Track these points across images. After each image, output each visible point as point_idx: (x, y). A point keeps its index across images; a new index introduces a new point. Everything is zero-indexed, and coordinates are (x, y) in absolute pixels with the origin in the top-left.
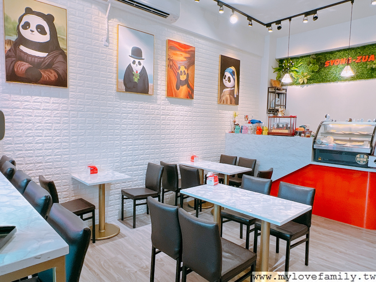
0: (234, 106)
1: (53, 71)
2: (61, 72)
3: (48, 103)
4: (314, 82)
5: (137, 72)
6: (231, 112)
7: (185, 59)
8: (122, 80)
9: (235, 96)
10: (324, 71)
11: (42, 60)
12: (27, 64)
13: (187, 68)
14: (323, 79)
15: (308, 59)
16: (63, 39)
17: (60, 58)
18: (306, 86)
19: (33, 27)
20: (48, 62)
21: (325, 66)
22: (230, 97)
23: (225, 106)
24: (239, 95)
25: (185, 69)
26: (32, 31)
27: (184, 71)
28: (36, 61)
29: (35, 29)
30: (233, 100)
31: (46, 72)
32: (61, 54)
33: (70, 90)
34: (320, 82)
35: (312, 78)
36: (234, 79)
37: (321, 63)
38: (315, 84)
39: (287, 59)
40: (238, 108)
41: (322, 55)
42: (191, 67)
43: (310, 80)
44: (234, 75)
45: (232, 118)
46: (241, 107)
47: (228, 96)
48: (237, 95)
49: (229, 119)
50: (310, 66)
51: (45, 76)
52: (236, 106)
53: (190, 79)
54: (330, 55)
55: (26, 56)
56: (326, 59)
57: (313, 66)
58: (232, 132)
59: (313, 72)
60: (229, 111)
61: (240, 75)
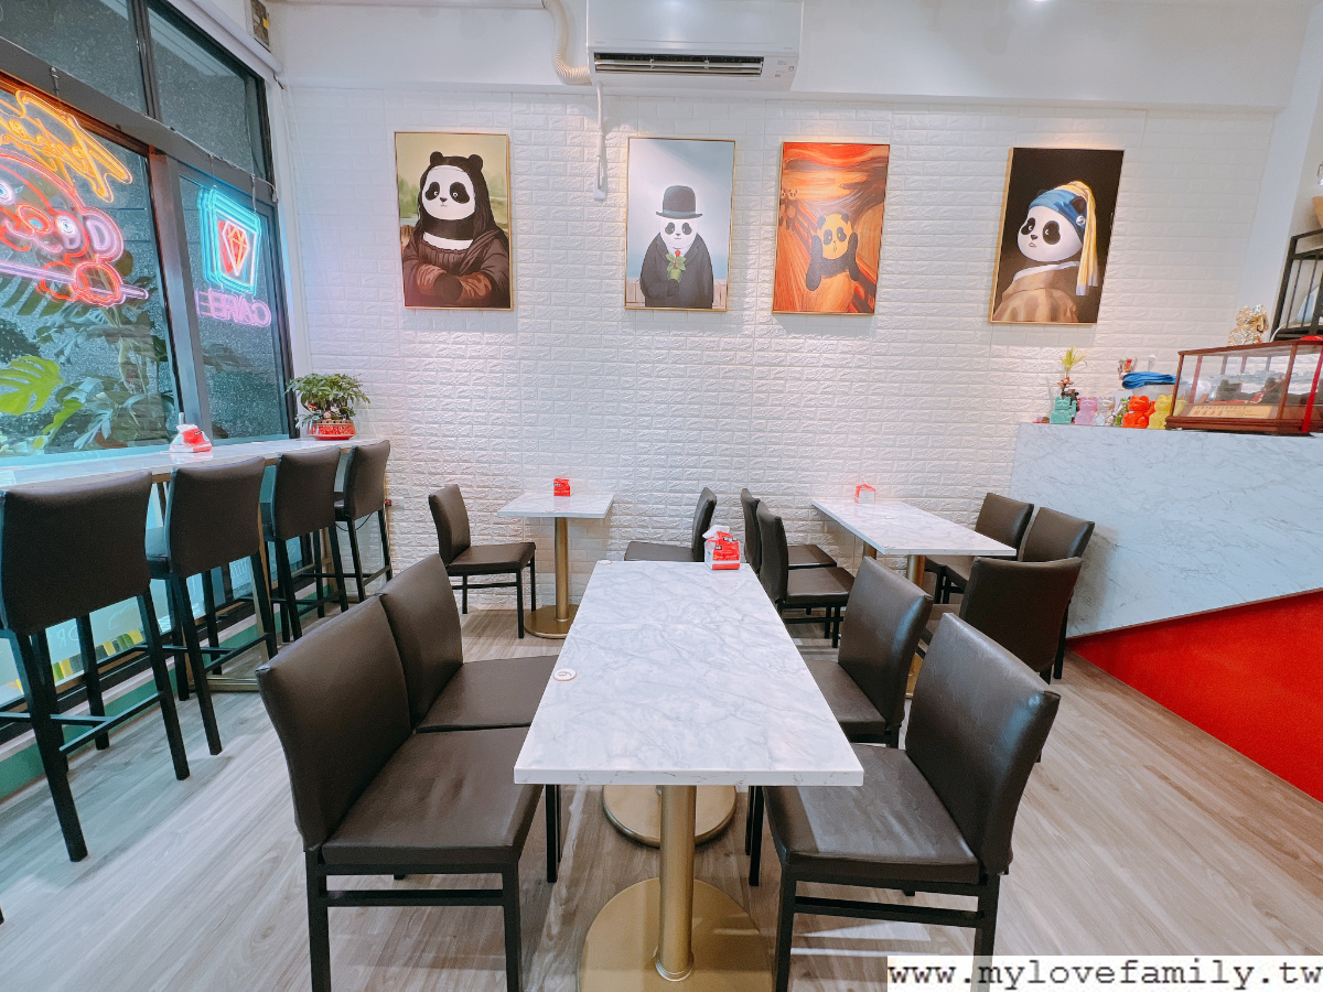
1: (481, 277)
2: (497, 277)
3: (479, 343)
5: (678, 253)
6: (1050, 349)
7: (847, 192)
8: (635, 280)
9: (1082, 292)
11: (463, 255)
12: (437, 268)
13: (854, 216)
16: (500, 203)
17: (496, 247)
19: (445, 191)
20: (471, 259)
22: (1050, 296)
25: (842, 224)
26: (443, 200)
27: (840, 230)
28: (451, 260)
29: (448, 196)
30: (1069, 306)
31: (470, 280)
32: (496, 237)
33: (521, 314)
36: (1081, 231)
42: (870, 211)
44: (1082, 213)
47: (1042, 294)
48: (1089, 288)
49: (1045, 375)
51: (468, 288)
53: (863, 250)
55: (434, 252)
58: (1046, 420)
60: (1041, 346)
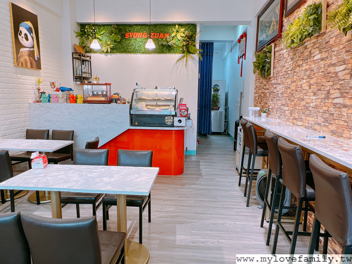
0: (35, 71)
4: (117, 52)
6: (33, 77)
9: (36, 59)
10: (125, 43)
14: (125, 50)
15: (110, 28)
18: (110, 55)
21: (126, 37)
22: (30, 59)
23: (24, 70)
24: (41, 58)
30: (34, 63)
34: (122, 52)
35: (114, 48)
36: (33, 38)
37: (122, 34)
38: (118, 53)
39: (89, 24)
40: (41, 74)
41: (122, 26)
43: (113, 50)
44: (32, 32)
45: (35, 85)
46: (45, 73)
47: (27, 58)
48: (38, 58)
49: (31, 86)
50: (112, 35)
52: (37, 71)
54: (129, 27)
56: (126, 31)
57: (115, 36)
58: (38, 102)
59: (115, 41)
60: (30, 76)
61: (39, 34)
